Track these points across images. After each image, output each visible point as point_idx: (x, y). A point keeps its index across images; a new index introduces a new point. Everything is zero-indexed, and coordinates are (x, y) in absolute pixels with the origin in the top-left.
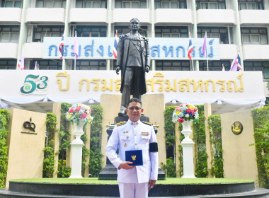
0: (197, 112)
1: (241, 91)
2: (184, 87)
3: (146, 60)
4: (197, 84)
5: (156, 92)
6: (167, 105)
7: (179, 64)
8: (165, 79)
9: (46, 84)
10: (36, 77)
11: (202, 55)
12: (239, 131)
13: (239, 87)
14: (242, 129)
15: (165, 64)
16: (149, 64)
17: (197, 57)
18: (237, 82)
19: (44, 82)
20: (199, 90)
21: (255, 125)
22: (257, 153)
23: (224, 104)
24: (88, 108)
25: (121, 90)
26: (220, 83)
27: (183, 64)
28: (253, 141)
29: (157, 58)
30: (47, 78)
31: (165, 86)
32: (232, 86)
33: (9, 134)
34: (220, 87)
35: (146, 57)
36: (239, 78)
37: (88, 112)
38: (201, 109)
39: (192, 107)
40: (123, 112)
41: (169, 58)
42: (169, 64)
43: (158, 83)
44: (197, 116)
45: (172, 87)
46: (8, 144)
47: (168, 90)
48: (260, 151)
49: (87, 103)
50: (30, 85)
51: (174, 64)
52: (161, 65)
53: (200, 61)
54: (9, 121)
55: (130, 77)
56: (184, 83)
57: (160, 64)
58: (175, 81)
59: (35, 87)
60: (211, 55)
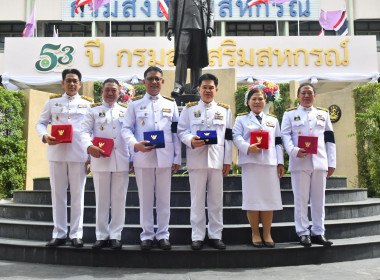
0: (278, 91)
1: (345, 63)
2: (264, 59)
3: (209, 20)
4: (282, 54)
5: (225, 66)
6: (239, 84)
7: (260, 27)
8: (238, 48)
9: (71, 58)
11: (293, 13)
12: (335, 117)
13: (341, 59)
14: (340, 115)
15: (240, 27)
16: (212, 25)
17: (287, 17)
18: (340, 51)
19: (68, 54)
20: (286, 64)
21: (358, 109)
22: (358, 147)
24: (130, 87)
25: (175, 62)
26: (316, 53)
27: (266, 27)
28: (353, 130)
29: (227, 18)
30: (72, 49)
31: (238, 59)
32: (332, 57)
33: (26, 123)
34: (315, 59)
35: (209, 15)
36: (343, 46)
37: (131, 93)
38: (285, 89)
39: (272, 84)
40: (178, 91)
41: (246, 18)
42: (246, 27)
43: (229, 53)
44: (278, 97)
45: (247, 59)
46: (25, 136)
47: (242, 63)
48: (362, 143)
49: (129, 82)
50: (49, 59)
51: (254, 27)
52: (235, 28)
53: (291, 23)
54: (25, 107)
55: (187, 44)
56: (264, 53)
57: (232, 27)
58: (251, 50)
60: (307, 13)
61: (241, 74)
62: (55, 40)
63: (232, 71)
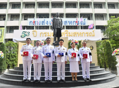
0: (78, 43)
1: (94, 36)
2: (75, 35)
3: (62, 26)
4: (79, 34)
5: (66, 36)
6: (69, 41)
7: (74, 27)
8: (69, 32)
9: (29, 34)
10: (26, 32)
11: (81, 24)
12: (92, 49)
13: (93, 35)
14: (93, 48)
15: (69, 27)
16: (62, 27)
17: (80, 25)
18: (93, 33)
19: (28, 34)
20: (80, 36)
21: (97, 47)
22: (97, 56)
23: (88, 40)
24: (43, 42)
25: (54, 36)
26: (87, 33)
27: (75, 27)
28: (96, 52)
29: (66, 25)
30: (29, 32)
31: (69, 35)
32: (91, 34)
33: (18, 50)
34: (87, 35)
35: (62, 25)
36: (93, 32)
37: (43, 43)
38: (80, 42)
39: (77, 41)
40: (54, 43)
41: (70, 25)
42: (71, 27)
43: (66, 33)
44: (78, 44)
45: (71, 35)
46: (18, 54)
47: (70, 36)
48: (98, 55)
49: (43, 40)
50: (24, 35)
51: (72, 27)
52: (68, 27)
53: (81, 26)
54: (18, 46)
55: (56, 32)
56: (75, 33)
57: (67, 27)
58: (72, 33)
59: (26, 35)
60: (85, 24)
61: (69, 38)
62: (26, 30)
63: (67, 38)
